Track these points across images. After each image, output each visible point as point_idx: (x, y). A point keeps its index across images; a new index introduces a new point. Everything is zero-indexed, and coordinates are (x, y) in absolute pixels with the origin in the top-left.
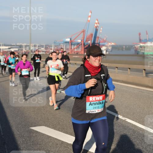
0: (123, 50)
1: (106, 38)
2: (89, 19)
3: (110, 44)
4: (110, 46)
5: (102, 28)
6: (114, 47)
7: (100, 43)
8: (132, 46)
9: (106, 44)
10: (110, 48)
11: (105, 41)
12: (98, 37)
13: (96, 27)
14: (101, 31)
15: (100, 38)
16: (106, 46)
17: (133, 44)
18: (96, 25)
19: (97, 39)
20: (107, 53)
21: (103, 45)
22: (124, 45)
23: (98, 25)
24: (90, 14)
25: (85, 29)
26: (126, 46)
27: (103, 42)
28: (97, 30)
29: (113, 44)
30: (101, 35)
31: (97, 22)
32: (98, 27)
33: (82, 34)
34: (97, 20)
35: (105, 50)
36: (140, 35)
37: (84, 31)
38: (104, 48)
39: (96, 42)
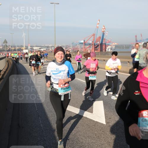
0: (123, 48)
1: (111, 40)
2: (98, 25)
3: (113, 44)
4: (114, 45)
5: (108, 32)
6: (116, 46)
7: (106, 43)
8: (130, 45)
9: (111, 44)
10: (114, 47)
11: (110, 42)
12: (105, 39)
15: (106, 40)
16: (111, 46)
17: (131, 44)
18: (103, 30)
19: (104, 40)
20: (112, 51)
21: (108, 45)
22: (124, 45)
23: (104, 30)
24: (98, 22)
25: (95, 33)
26: (126, 45)
27: (108, 43)
28: (104, 34)
29: (116, 44)
31: (103, 27)
33: (93, 37)
34: (104, 27)
35: (110, 48)
36: (136, 37)
37: (94, 35)
38: (109, 47)
39: (103, 43)
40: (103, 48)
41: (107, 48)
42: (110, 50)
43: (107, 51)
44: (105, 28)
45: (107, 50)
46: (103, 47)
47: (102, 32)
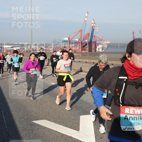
0: (118, 48)
1: (102, 37)
2: (86, 19)
3: (105, 42)
4: (106, 44)
5: (98, 27)
6: (109, 46)
7: (96, 41)
9: (102, 42)
10: (106, 46)
11: (101, 40)
12: (95, 36)
13: (93, 27)
14: (97, 31)
15: (97, 37)
16: (102, 44)
18: (92, 25)
19: (93, 38)
20: (103, 51)
21: (99, 44)
22: (119, 44)
23: (94, 25)
24: (87, 15)
25: (82, 29)
26: (120, 44)
27: (99, 41)
28: (93, 30)
29: (108, 42)
30: (97, 34)
31: (93, 22)
32: (94, 27)
33: (80, 33)
34: (94, 21)
35: (101, 48)
36: (134, 33)
37: (81, 31)
38: (100, 46)
39: (93, 41)
40: (93, 48)
41: (98, 47)
42: (101, 50)
43: (97, 51)
44: (94, 23)
45: (97, 49)
46: (93, 46)
47: (92, 28)
